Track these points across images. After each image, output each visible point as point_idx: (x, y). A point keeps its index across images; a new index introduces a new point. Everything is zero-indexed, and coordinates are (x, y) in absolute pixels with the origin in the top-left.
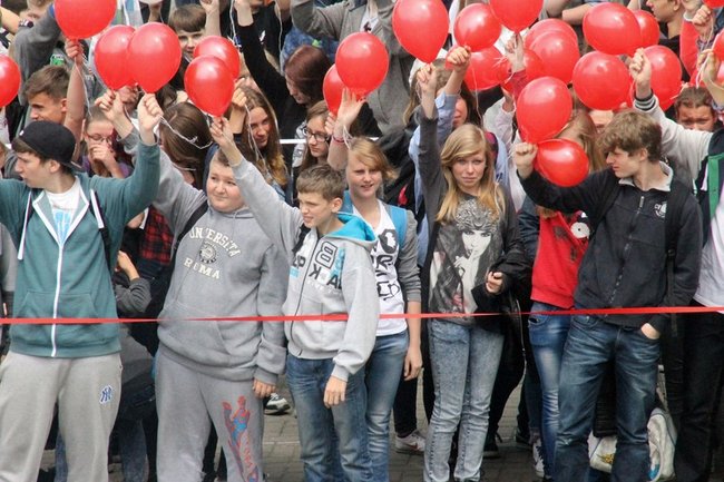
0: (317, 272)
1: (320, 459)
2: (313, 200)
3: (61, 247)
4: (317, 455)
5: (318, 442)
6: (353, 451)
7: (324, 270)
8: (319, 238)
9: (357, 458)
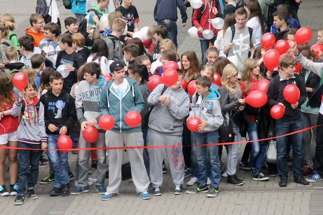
0: (203, 109)
1: (202, 162)
2: (199, 87)
3: (121, 101)
4: (201, 161)
5: (202, 157)
6: (213, 159)
7: (205, 108)
8: (203, 98)
9: (215, 161)
